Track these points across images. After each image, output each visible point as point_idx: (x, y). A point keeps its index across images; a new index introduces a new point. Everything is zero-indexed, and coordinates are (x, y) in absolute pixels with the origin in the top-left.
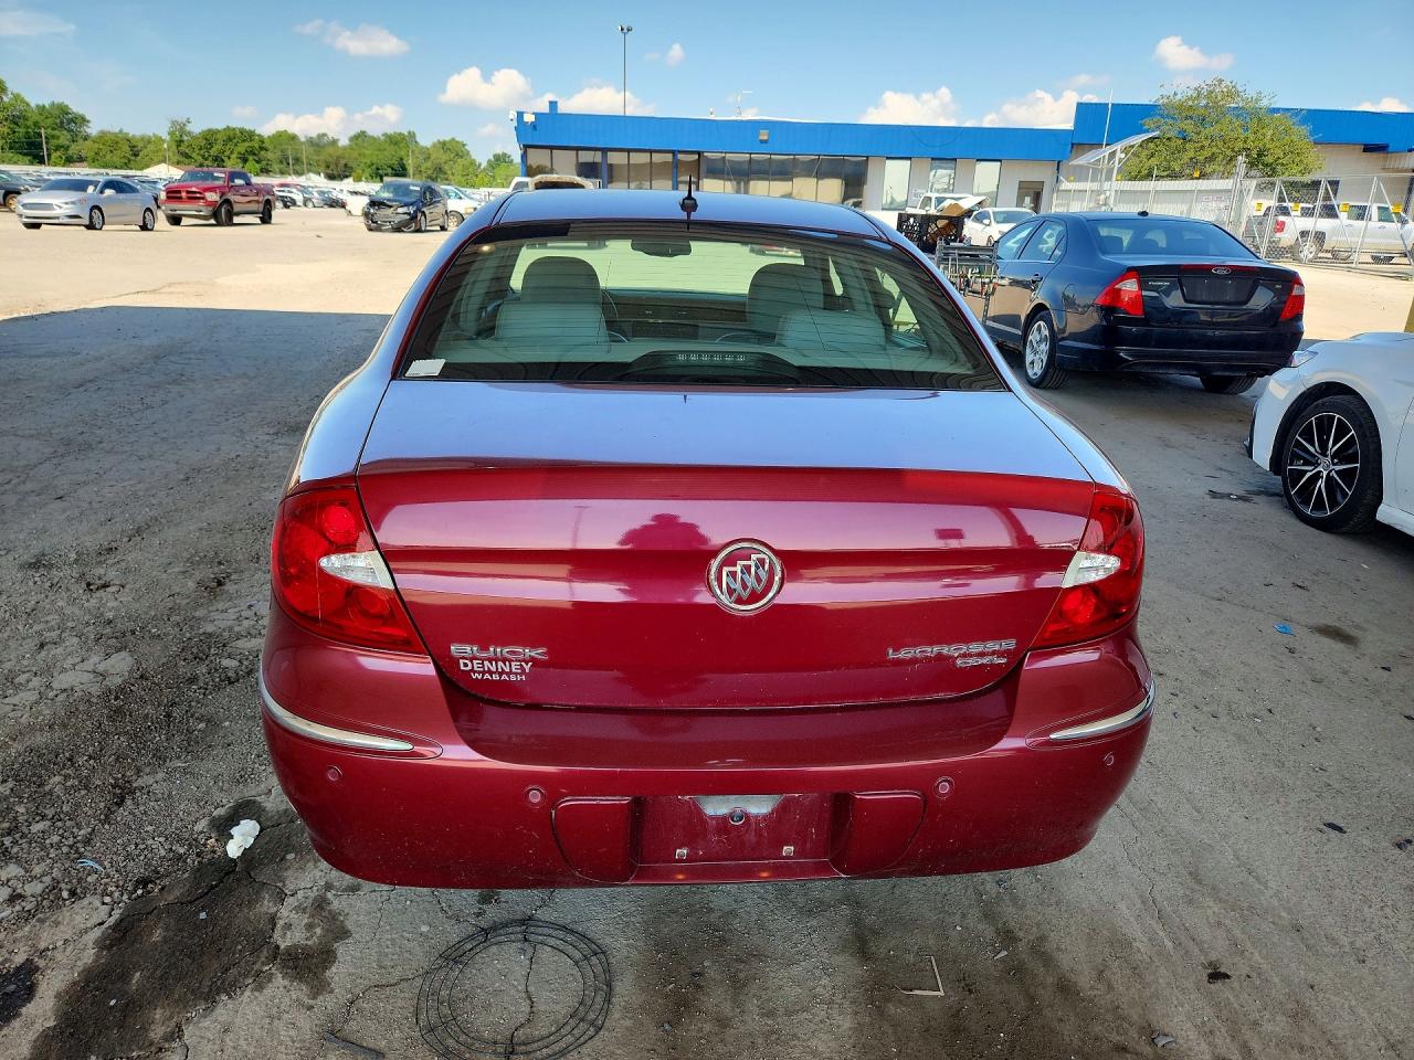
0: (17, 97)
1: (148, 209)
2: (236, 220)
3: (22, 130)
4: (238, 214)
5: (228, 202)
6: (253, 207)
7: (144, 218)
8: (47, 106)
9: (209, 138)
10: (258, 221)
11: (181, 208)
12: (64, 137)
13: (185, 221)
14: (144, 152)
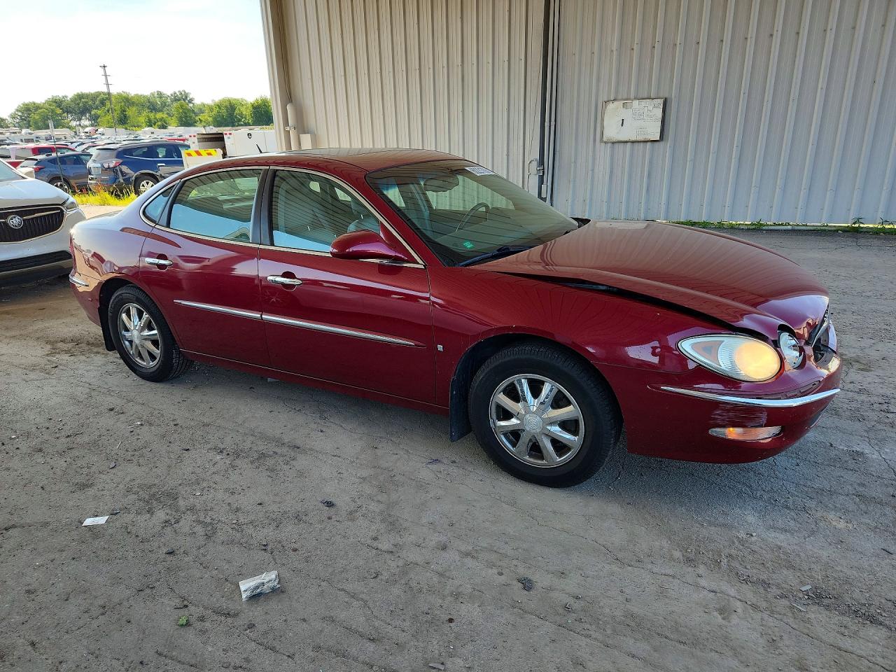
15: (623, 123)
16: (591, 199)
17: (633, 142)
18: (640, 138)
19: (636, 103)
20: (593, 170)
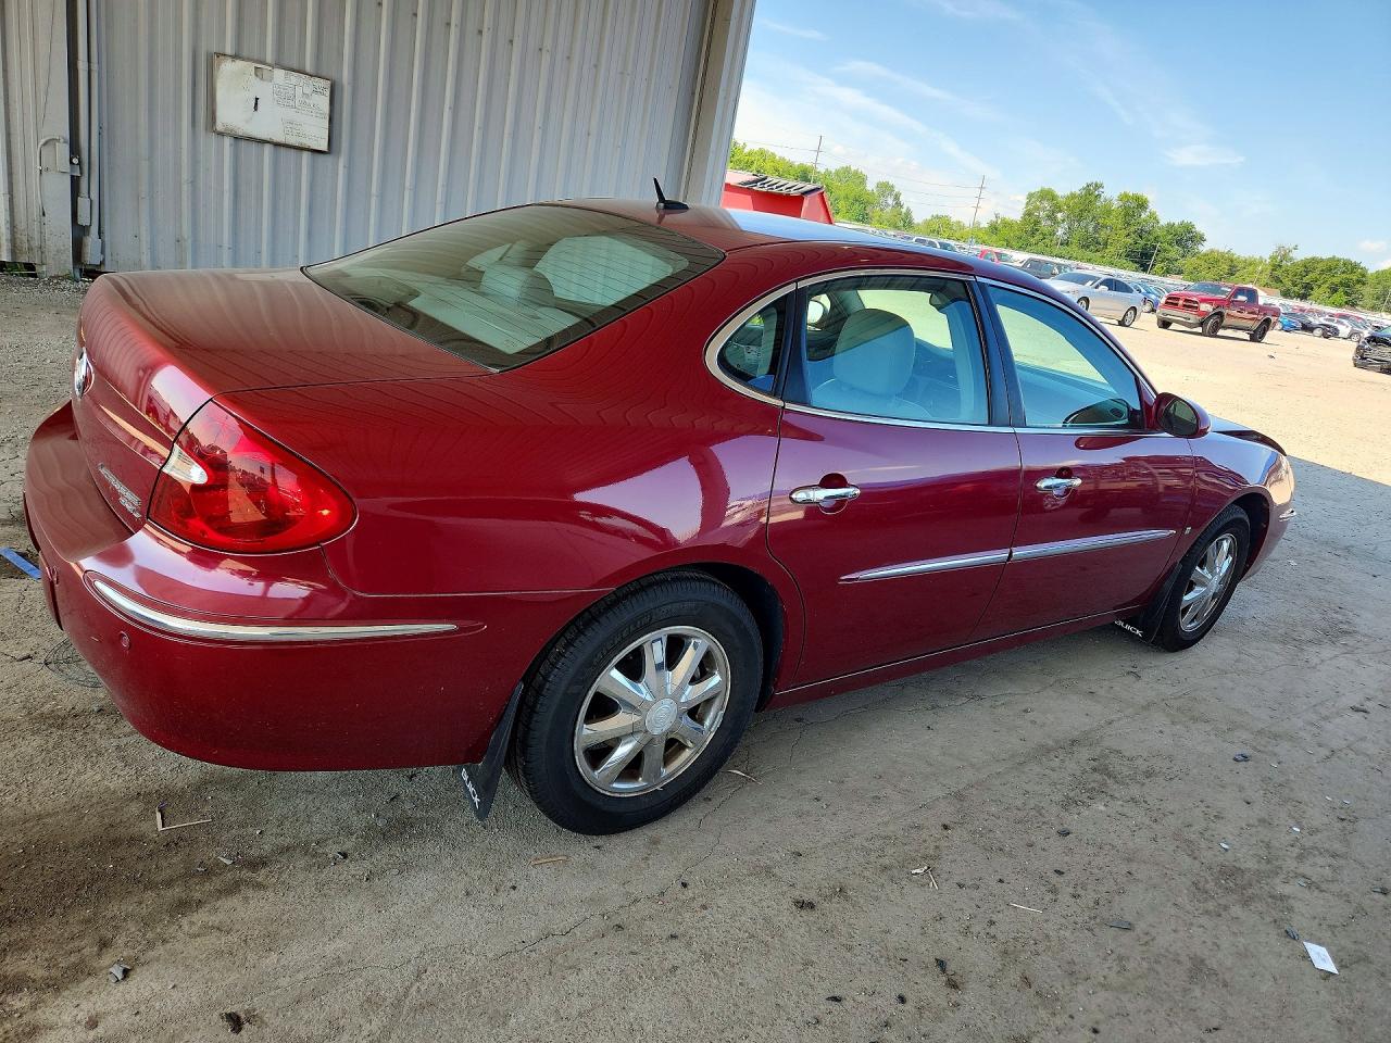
0: (1153, 216)
1: (1134, 309)
2: (1221, 332)
3: (1142, 242)
4: (1225, 328)
5: (1220, 315)
6: (1249, 324)
7: (1126, 314)
8: (1176, 223)
9: (1309, 266)
10: (1247, 337)
11: (1172, 314)
12: (1175, 252)
13: (1173, 326)
14: (1241, 273)
15: (256, 104)
16: (195, 241)
17: (277, 145)
18: (292, 141)
19: (279, 74)
20: (193, 183)
